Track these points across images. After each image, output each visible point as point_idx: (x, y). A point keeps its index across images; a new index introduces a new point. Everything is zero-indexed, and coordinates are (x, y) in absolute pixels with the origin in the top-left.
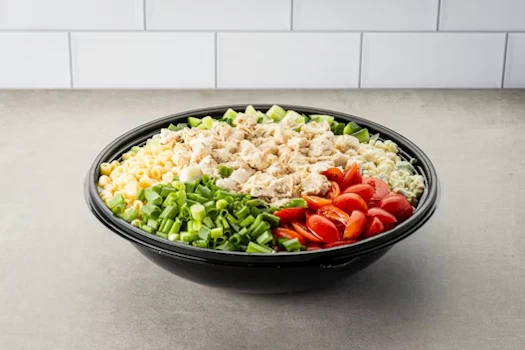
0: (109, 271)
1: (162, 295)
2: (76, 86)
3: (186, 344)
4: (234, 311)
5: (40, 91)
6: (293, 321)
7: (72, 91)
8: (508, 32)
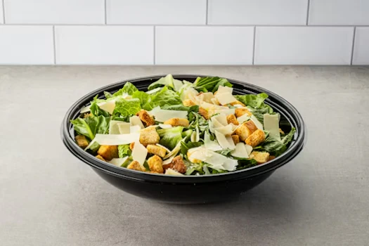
0: (83, 188)
1: (119, 205)
2: (58, 63)
3: (137, 239)
4: (170, 215)
5: (33, 66)
6: (211, 223)
7: (56, 66)
8: (355, 27)
